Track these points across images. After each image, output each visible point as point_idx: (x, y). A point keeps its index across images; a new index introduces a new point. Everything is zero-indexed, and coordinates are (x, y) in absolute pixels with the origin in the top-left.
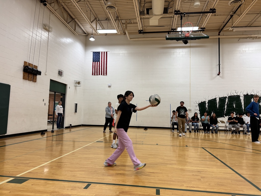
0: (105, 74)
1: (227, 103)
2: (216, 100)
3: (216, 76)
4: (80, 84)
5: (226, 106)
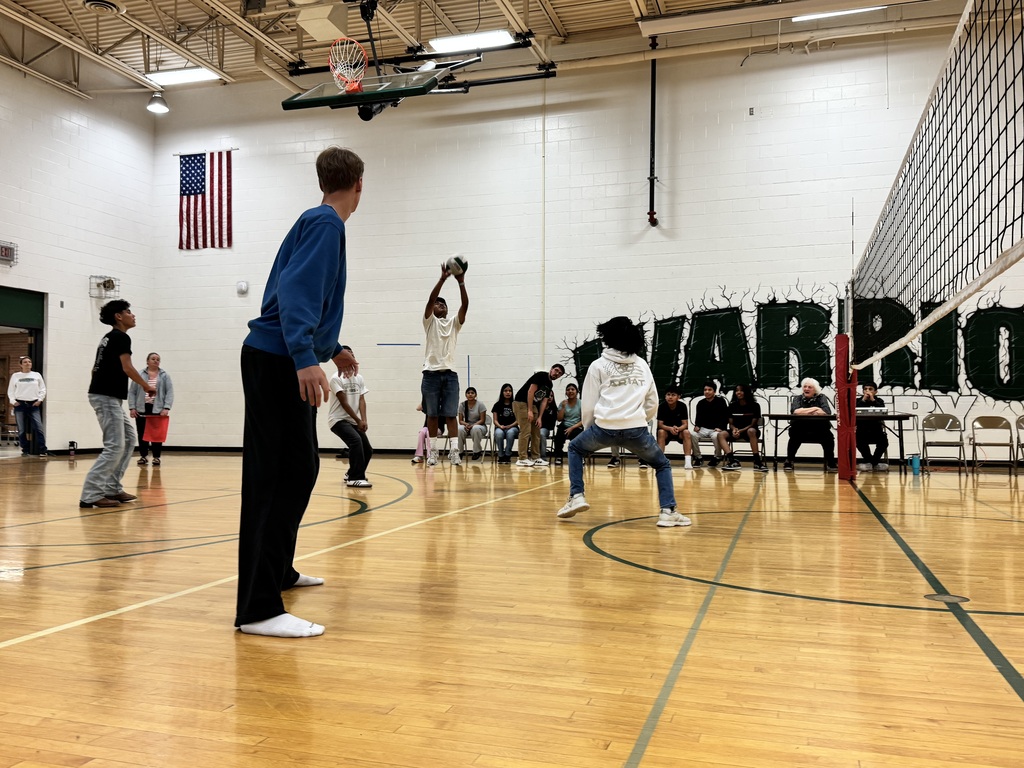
0: (225, 244)
1: (689, 340)
2: (643, 332)
3: (645, 231)
5: (682, 356)
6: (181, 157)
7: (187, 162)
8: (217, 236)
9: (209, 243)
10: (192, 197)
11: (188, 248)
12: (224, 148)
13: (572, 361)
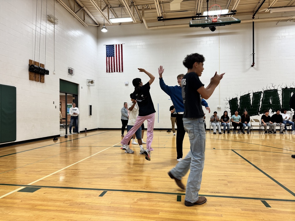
0: (121, 71)
1: (263, 98)
2: (250, 96)
3: (250, 68)
4: (94, 83)
5: (261, 102)
6: (106, 45)
7: (108, 47)
8: (118, 69)
9: (116, 71)
10: (110, 58)
11: (109, 72)
12: (120, 44)
13: (229, 104)
